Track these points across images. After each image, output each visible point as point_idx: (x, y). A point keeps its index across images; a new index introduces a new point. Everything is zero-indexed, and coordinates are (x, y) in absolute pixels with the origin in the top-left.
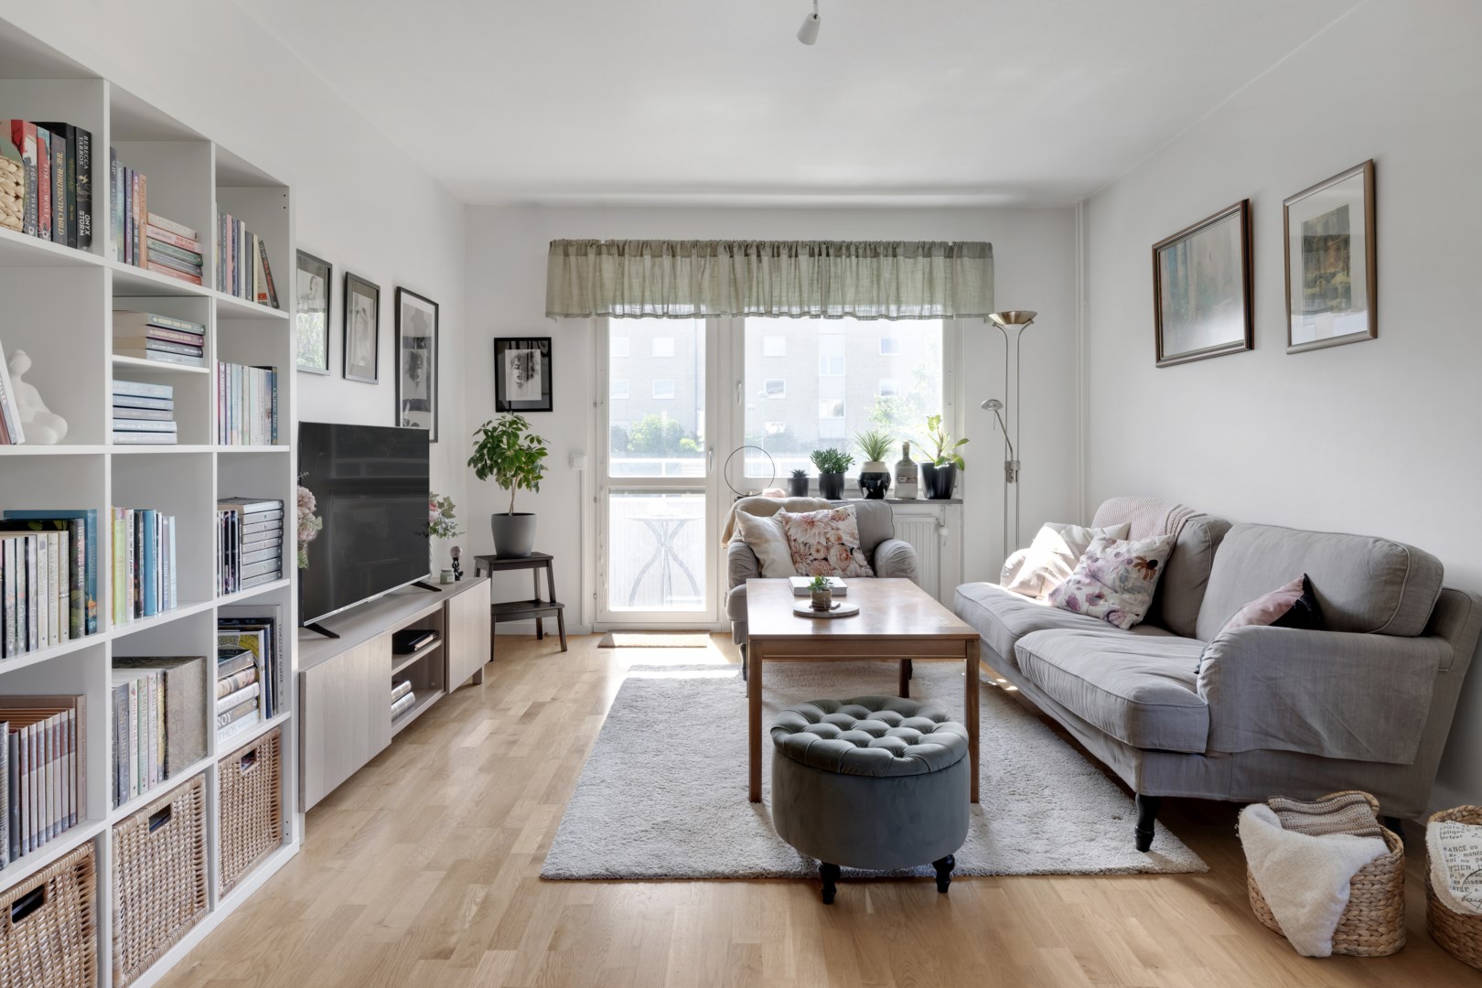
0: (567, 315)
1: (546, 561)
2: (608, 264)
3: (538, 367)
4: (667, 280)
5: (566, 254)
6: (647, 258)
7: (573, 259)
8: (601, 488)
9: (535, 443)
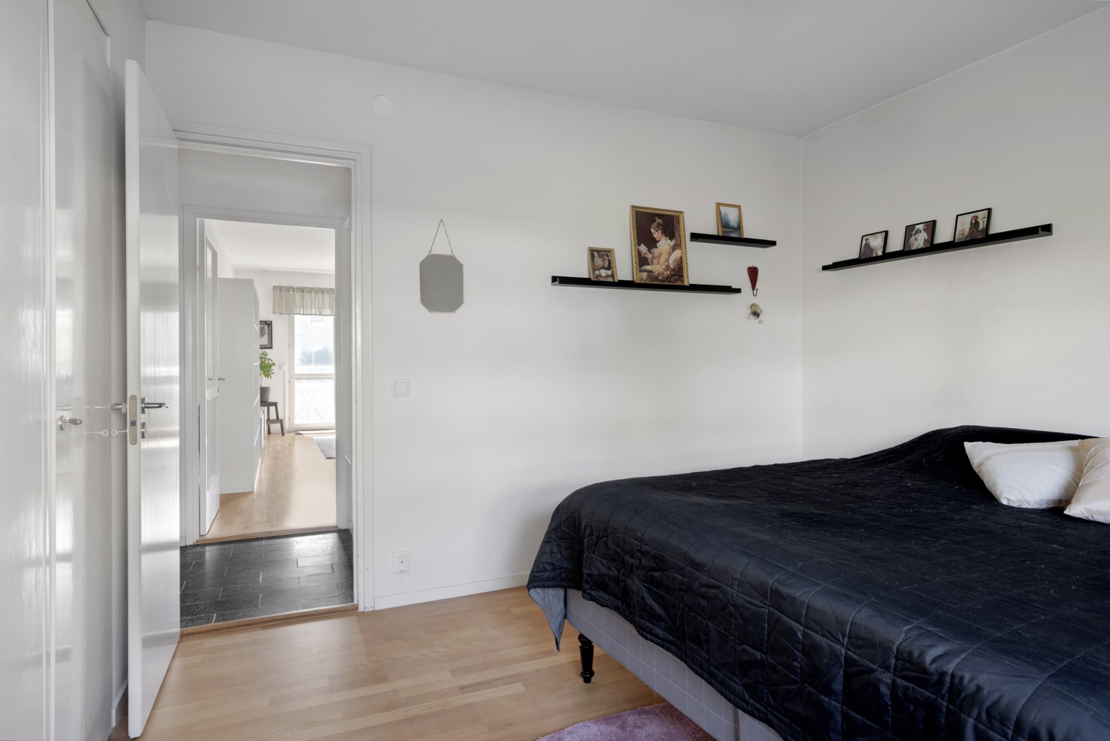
0: (281, 314)
1: (275, 404)
2: (297, 295)
3: (267, 332)
4: (321, 301)
5: (281, 291)
6: (313, 294)
7: (283, 293)
8: (292, 377)
9: (270, 361)
